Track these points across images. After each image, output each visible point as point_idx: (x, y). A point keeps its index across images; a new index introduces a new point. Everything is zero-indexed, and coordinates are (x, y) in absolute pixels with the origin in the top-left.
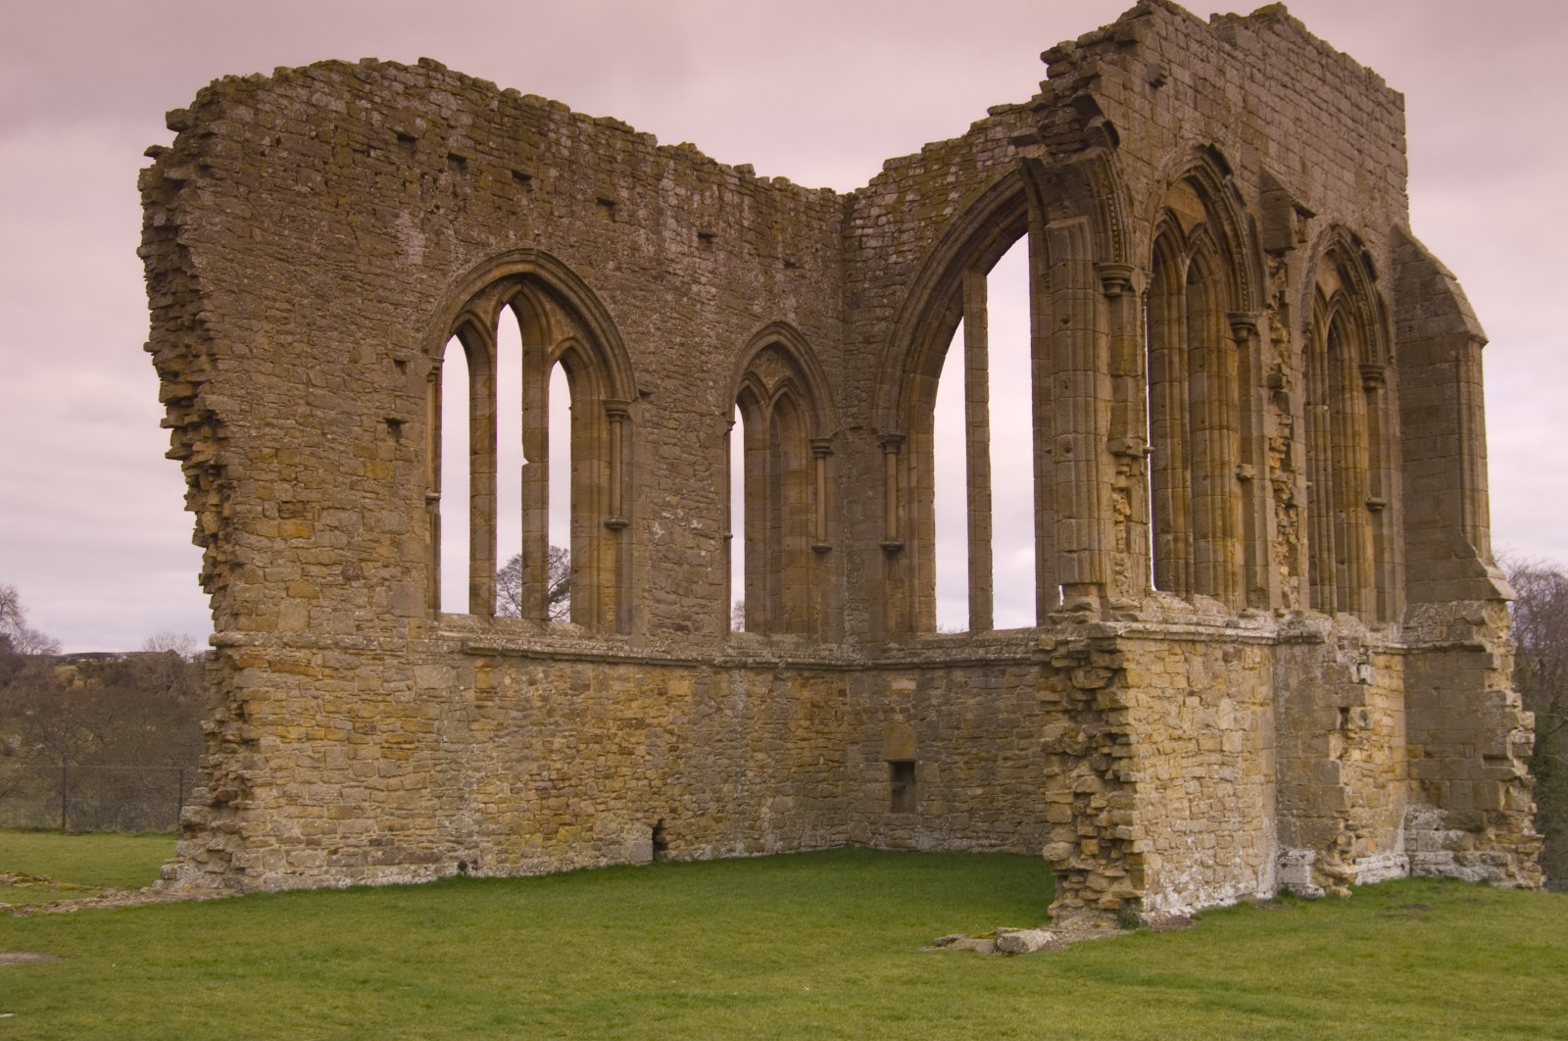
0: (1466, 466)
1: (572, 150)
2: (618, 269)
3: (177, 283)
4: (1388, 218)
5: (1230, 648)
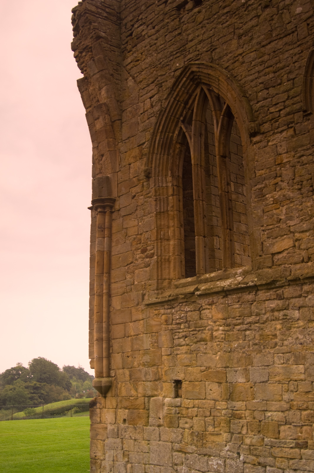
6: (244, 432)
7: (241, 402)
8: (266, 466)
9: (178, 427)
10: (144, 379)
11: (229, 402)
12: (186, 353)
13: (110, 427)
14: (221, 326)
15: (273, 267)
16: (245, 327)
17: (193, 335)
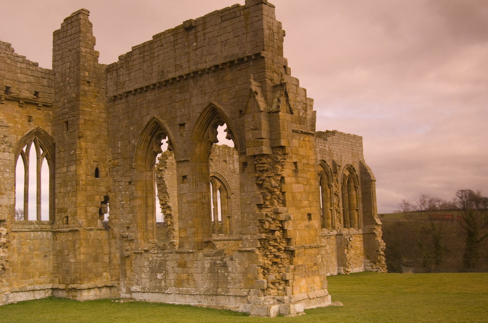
0: (372, 202)
1: (219, 153)
2: (228, 172)
3: (162, 186)
4: (359, 160)
5: (328, 237)
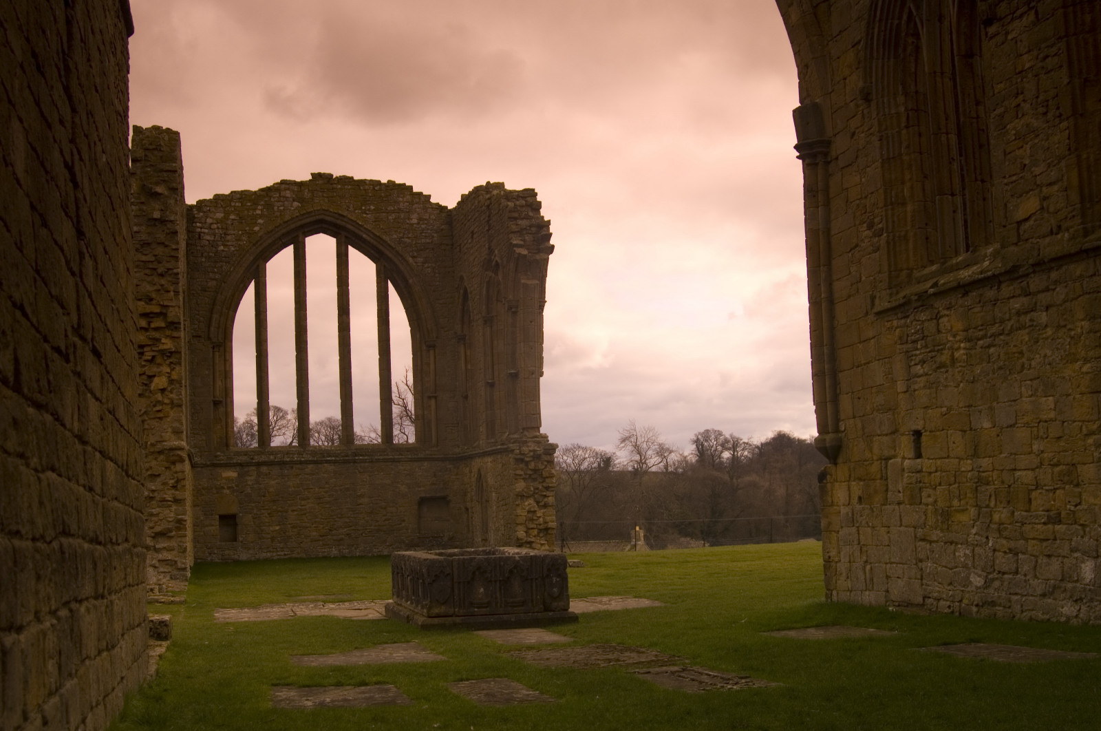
6: (992, 504)
7: (988, 459)
8: (1018, 553)
9: (921, 503)
10: (879, 432)
11: (974, 460)
12: (925, 387)
13: (844, 510)
14: (962, 342)
15: (1019, 244)
16: (988, 341)
17: (932, 358)
